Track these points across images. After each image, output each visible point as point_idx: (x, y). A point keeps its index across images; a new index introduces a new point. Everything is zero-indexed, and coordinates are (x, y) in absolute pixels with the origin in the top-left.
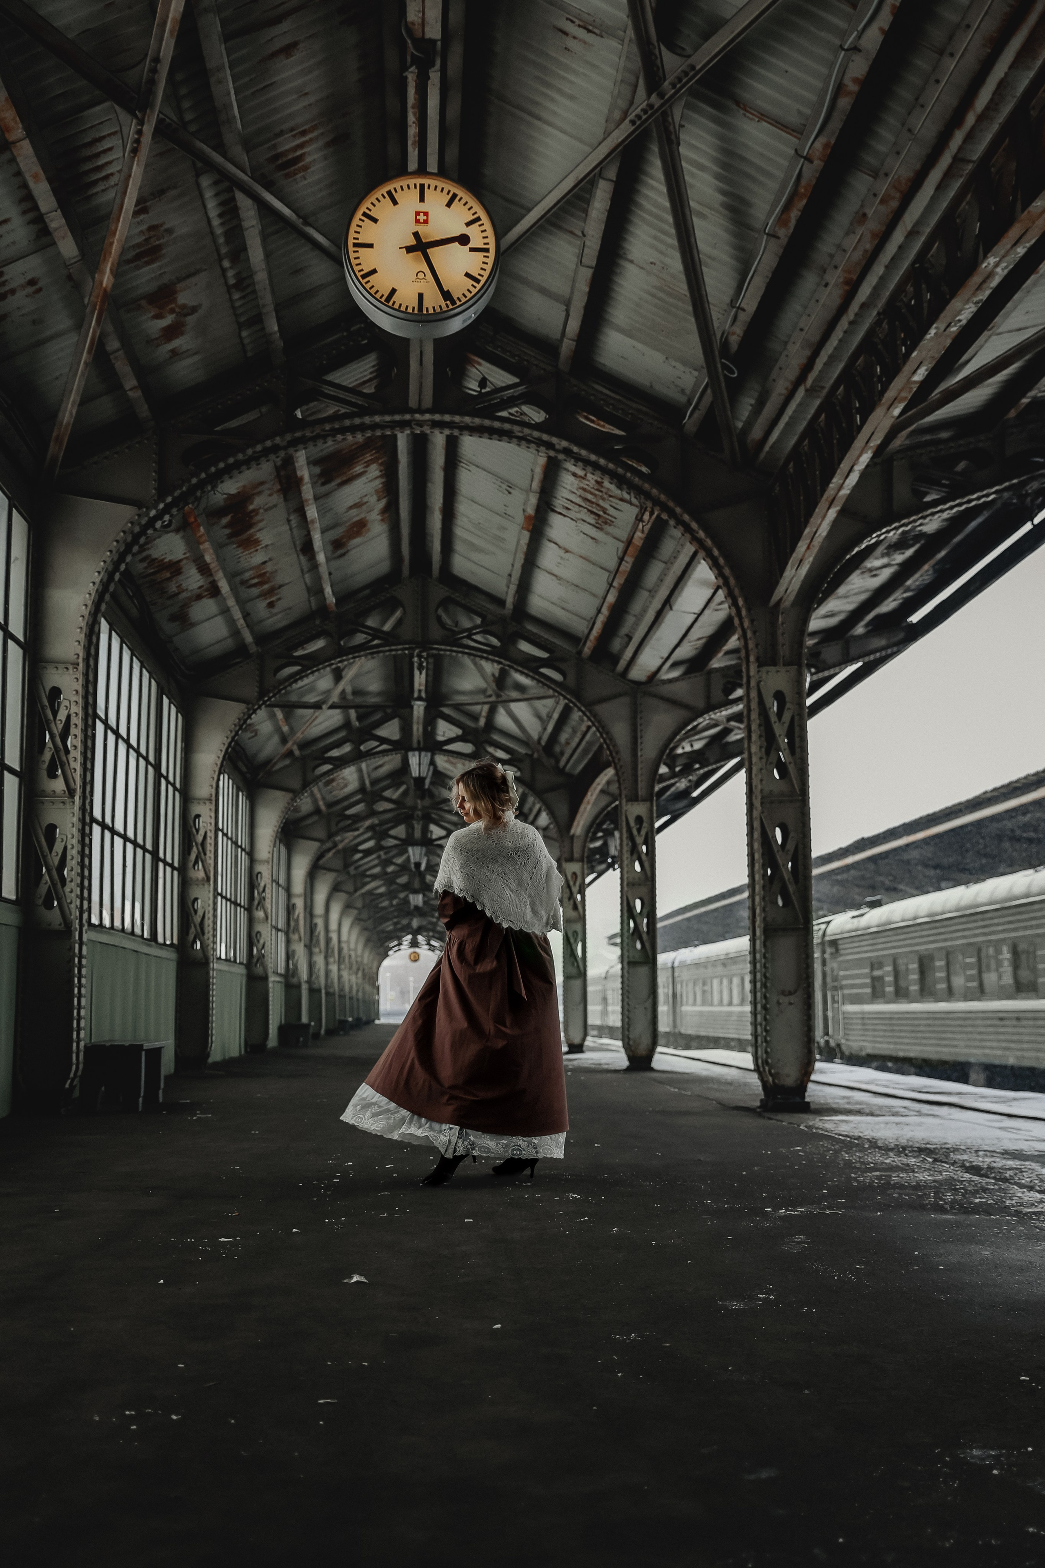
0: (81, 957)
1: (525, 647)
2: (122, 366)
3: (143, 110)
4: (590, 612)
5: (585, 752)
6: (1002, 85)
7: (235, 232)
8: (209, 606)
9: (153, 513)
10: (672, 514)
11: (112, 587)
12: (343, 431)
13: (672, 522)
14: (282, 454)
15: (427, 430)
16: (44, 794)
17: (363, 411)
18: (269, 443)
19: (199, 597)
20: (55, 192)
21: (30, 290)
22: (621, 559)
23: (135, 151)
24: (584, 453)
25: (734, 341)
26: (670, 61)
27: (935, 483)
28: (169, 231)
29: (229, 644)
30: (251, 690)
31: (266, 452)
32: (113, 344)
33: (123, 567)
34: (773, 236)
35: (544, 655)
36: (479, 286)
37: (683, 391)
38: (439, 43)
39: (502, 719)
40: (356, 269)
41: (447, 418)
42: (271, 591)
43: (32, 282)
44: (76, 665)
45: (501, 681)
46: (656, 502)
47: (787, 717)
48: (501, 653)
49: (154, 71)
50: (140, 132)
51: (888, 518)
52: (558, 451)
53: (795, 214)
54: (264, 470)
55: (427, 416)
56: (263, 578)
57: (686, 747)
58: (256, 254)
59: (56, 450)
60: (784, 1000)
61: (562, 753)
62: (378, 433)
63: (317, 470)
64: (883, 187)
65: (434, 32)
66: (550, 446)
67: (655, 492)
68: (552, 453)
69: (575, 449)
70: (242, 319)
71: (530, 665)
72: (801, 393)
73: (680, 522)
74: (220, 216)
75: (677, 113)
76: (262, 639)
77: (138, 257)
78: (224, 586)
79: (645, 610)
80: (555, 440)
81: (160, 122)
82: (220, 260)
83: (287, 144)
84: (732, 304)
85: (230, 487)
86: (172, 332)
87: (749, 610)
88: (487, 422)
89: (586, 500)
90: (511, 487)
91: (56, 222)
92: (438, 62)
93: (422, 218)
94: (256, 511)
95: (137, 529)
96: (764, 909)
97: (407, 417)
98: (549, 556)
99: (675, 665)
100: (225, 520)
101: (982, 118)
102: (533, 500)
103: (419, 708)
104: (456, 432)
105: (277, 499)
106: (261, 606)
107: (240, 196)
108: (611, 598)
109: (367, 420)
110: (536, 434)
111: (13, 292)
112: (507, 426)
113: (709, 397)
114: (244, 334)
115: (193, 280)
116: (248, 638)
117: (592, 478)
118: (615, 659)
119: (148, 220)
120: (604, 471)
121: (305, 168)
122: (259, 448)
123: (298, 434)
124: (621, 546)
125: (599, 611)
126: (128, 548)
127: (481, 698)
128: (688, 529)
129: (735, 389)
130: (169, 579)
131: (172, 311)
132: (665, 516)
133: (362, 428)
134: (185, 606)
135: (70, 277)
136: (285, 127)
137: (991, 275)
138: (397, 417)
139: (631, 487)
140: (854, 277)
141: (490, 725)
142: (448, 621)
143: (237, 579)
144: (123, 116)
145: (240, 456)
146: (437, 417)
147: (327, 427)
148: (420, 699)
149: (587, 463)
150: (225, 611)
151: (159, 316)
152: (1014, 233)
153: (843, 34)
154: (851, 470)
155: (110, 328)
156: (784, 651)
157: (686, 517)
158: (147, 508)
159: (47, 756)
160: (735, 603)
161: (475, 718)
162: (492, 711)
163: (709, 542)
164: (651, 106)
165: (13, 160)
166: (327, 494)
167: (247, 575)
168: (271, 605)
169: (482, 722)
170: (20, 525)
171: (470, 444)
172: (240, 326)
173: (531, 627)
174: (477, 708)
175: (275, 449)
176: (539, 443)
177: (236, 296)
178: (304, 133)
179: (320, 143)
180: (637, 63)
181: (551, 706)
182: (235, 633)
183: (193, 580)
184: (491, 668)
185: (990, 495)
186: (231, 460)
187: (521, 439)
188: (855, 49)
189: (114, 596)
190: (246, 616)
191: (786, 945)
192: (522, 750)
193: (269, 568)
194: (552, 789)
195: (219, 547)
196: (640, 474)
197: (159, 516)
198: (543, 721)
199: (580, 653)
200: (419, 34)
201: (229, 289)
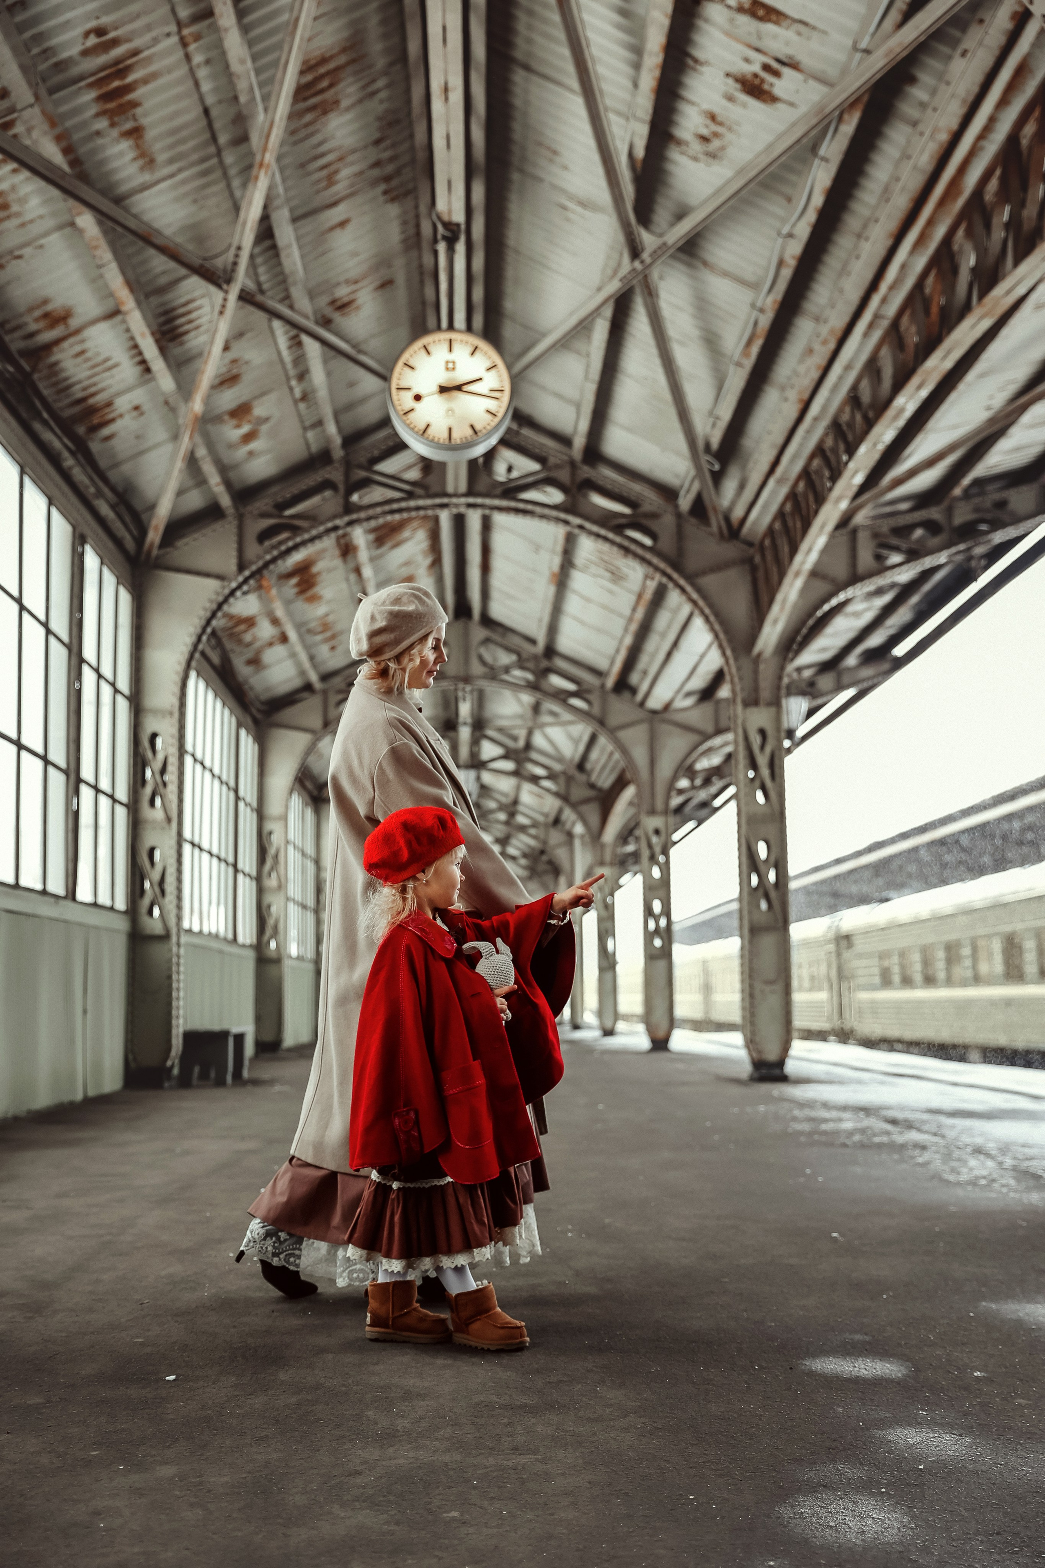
0: (178, 956)
1: (556, 681)
2: (209, 469)
3: (229, 281)
4: (611, 651)
5: (613, 769)
6: (904, 267)
7: (300, 360)
8: (280, 650)
9: (234, 585)
10: (670, 578)
11: (200, 647)
12: (392, 512)
13: (671, 585)
14: (340, 532)
15: (462, 510)
16: (146, 821)
17: (410, 495)
18: (330, 525)
19: (271, 644)
20: (157, 341)
21: (135, 413)
22: (634, 610)
23: (221, 313)
24: (595, 528)
25: (716, 441)
26: (648, 239)
27: (896, 549)
28: (247, 363)
29: (297, 683)
30: (316, 721)
31: (328, 531)
32: (202, 452)
33: (209, 630)
34: (739, 364)
35: (571, 687)
36: (497, 420)
37: (677, 476)
38: (463, 227)
39: (538, 740)
40: (399, 408)
41: (479, 500)
42: (333, 637)
43: (136, 408)
44: (171, 714)
45: (536, 709)
46: (657, 569)
47: (768, 749)
48: (534, 687)
49: (237, 256)
50: (225, 300)
51: (855, 579)
52: (573, 527)
53: (755, 350)
54: (329, 543)
55: (463, 500)
56: (326, 627)
57: (703, 764)
58: (318, 375)
59: (154, 536)
60: (768, 988)
61: (592, 770)
62: (422, 513)
63: (371, 537)
64: (824, 330)
65: (459, 217)
66: (566, 522)
67: (655, 560)
68: (568, 528)
69: (588, 525)
70: (308, 423)
71: (562, 696)
72: (771, 483)
73: (678, 585)
74: (290, 347)
75: (655, 274)
76: (325, 677)
77: (222, 383)
78: (292, 635)
79: (657, 650)
80: (570, 518)
81: (242, 290)
82: (288, 379)
83: (342, 292)
84: (711, 413)
85: (297, 557)
86: (249, 437)
87: (736, 659)
88: (513, 504)
89: (603, 560)
90: (537, 548)
91: (158, 364)
92: (463, 239)
93: (450, 366)
94: (319, 573)
95: (221, 599)
96: (750, 912)
97: (445, 500)
98: (573, 605)
99: (688, 694)
100: (294, 581)
101: (892, 288)
102: (557, 561)
103: (465, 733)
104: (487, 512)
105: (338, 562)
106: (323, 651)
107: (305, 339)
108: (628, 640)
109: (412, 503)
110: (554, 513)
111: (121, 416)
112: (529, 507)
113: (696, 486)
114: (310, 435)
115: (265, 399)
116: (314, 677)
117: (605, 547)
118: (634, 691)
119: (230, 355)
120: (612, 542)
121: (358, 308)
122: (322, 529)
123: (354, 516)
124: (633, 598)
125: (618, 651)
126: (214, 615)
127: (519, 722)
128: (683, 590)
129: (717, 477)
130: (245, 631)
131: (249, 421)
132: (664, 580)
133: (408, 509)
134: (259, 652)
135: (166, 403)
136: (342, 279)
137: (902, 410)
138: (438, 501)
139: (636, 556)
140: (806, 396)
141: (528, 746)
142: (488, 658)
143: (304, 629)
144: (212, 289)
145: (306, 536)
146: (471, 500)
147: (379, 510)
148: (465, 724)
149: (598, 536)
150: (293, 655)
151: (238, 426)
152: (915, 381)
153: (784, 221)
154: (810, 550)
155: (198, 439)
156: (766, 693)
157: (682, 582)
158: (230, 581)
159: (148, 790)
160: (724, 654)
161: (515, 739)
162: (530, 733)
163: (701, 603)
164: (634, 270)
165: (124, 321)
166: (379, 557)
167: (312, 625)
168: (333, 648)
169: (521, 743)
170: (125, 597)
171: (499, 518)
172: (305, 429)
173: (560, 663)
174: (516, 732)
175: (335, 528)
176: (558, 520)
177: (302, 406)
178: (356, 282)
179: (371, 287)
180: (621, 238)
181: (582, 730)
182: (302, 673)
183: (265, 630)
184: (527, 698)
185: (942, 558)
186: (298, 540)
187: (542, 517)
188: (790, 235)
189: (203, 654)
190: (312, 658)
191: (768, 941)
192: (557, 767)
193: (331, 618)
194: (586, 801)
195: (288, 603)
196: (642, 546)
197: (239, 587)
198: (576, 742)
199: (603, 686)
200: (446, 218)
201: (296, 402)
